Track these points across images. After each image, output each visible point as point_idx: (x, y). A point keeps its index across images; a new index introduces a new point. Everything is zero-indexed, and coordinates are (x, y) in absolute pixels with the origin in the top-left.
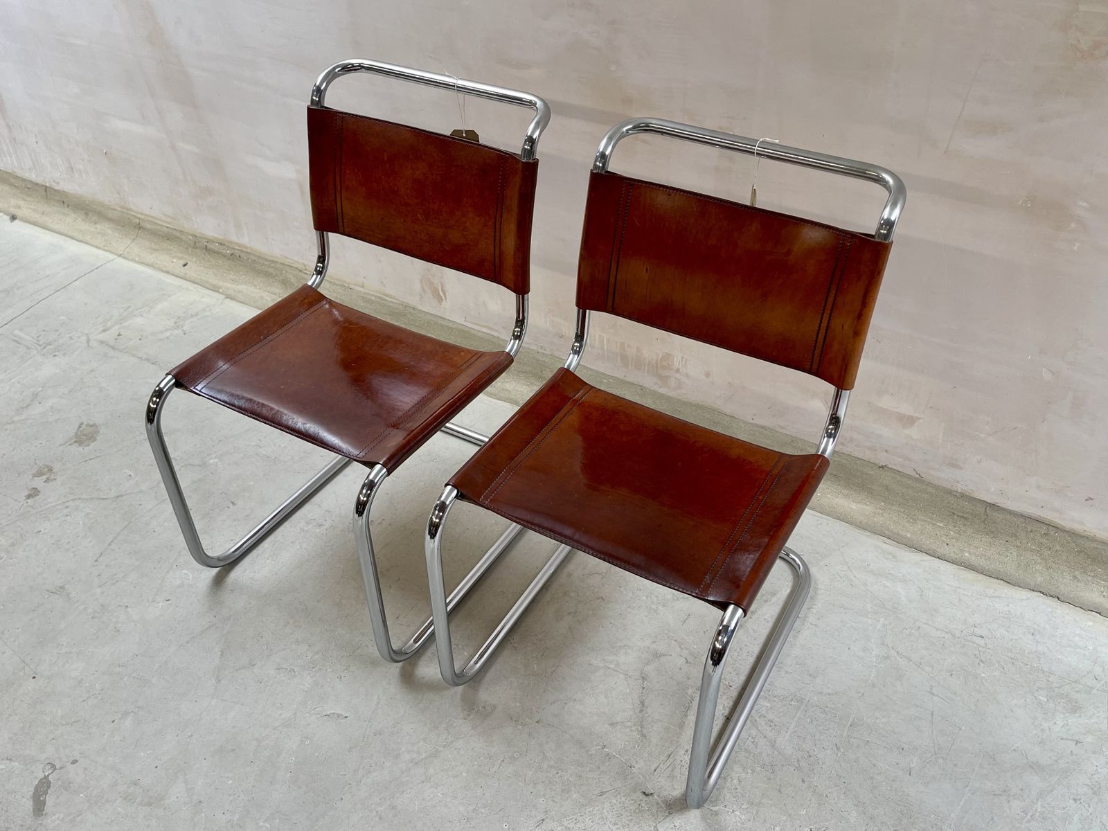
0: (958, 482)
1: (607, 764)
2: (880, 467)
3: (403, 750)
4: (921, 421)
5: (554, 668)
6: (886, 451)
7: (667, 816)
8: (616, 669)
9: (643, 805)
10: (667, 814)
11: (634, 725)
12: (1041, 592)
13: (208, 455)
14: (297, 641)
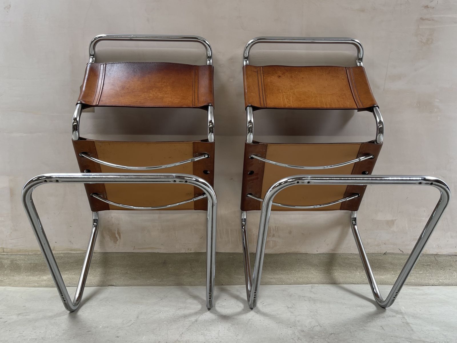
2: (384, 254)
4: (397, 221)
6: (385, 244)
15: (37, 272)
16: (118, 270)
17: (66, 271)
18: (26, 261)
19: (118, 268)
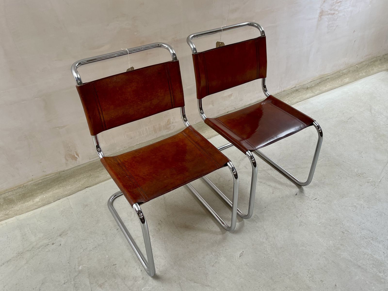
0: (243, 104)
1: (285, 199)
3: (262, 240)
4: (233, 94)
6: (228, 107)
7: (304, 193)
9: (299, 196)
11: (275, 189)
14: (203, 258)
15: (28, 198)
16: (85, 176)
17: (49, 189)
18: (15, 194)
19: (84, 174)
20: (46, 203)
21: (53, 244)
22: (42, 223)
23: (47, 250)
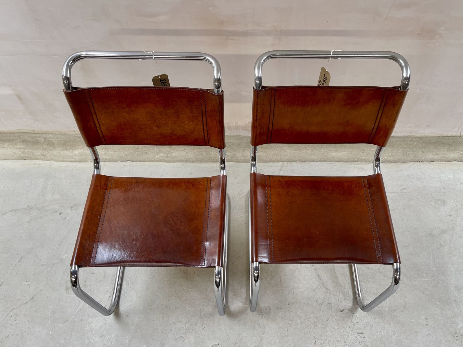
1: (322, 307)
5: (280, 279)
7: (353, 315)
8: (301, 267)
9: (343, 316)
10: (352, 315)
11: (321, 286)
12: (413, 161)
13: (59, 254)
14: (174, 323)
15: (68, 146)
18: (56, 139)
20: (83, 159)
21: (60, 214)
22: (67, 182)
23: (52, 218)
